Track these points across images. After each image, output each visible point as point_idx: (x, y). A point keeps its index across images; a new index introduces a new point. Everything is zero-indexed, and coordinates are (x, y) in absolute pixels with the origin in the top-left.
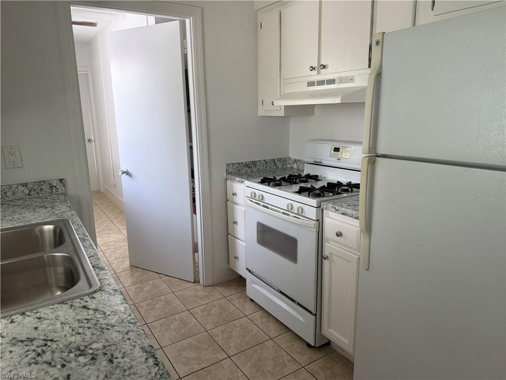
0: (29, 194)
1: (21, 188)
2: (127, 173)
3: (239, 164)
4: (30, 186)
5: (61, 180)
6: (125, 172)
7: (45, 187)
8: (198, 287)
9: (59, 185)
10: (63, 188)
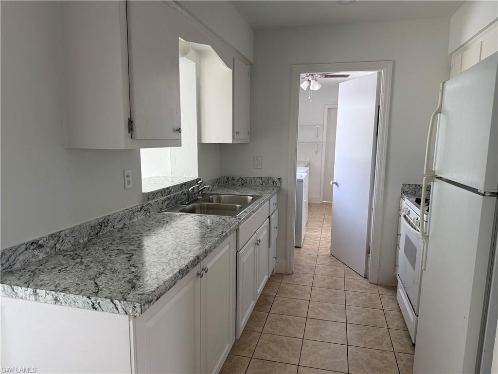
0: (262, 184)
1: (259, 180)
2: (337, 184)
3: (416, 185)
4: (263, 179)
5: (279, 179)
6: (335, 183)
7: (270, 182)
8: (365, 281)
9: (278, 182)
10: (279, 184)
